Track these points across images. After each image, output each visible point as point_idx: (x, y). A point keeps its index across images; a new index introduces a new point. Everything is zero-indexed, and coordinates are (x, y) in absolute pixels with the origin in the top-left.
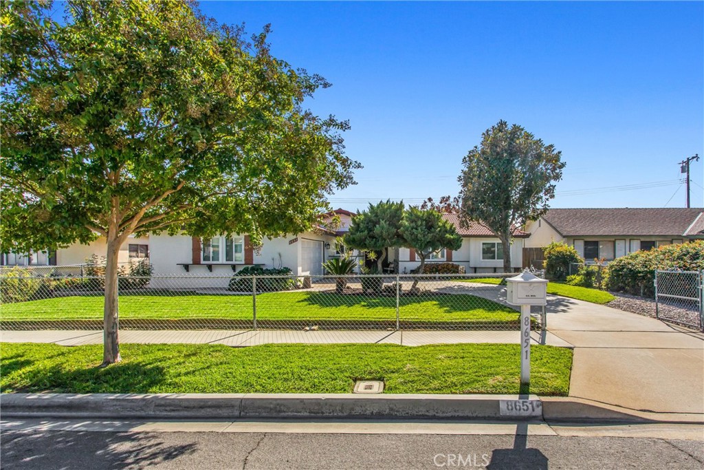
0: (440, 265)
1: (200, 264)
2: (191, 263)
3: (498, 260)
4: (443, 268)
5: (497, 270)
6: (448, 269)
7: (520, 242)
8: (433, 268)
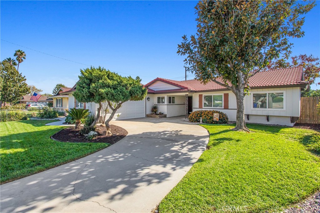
3: (269, 109)
4: (204, 114)
5: (270, 118)
6: (208, 115)
7: (298, 91)
8: (198, 114)
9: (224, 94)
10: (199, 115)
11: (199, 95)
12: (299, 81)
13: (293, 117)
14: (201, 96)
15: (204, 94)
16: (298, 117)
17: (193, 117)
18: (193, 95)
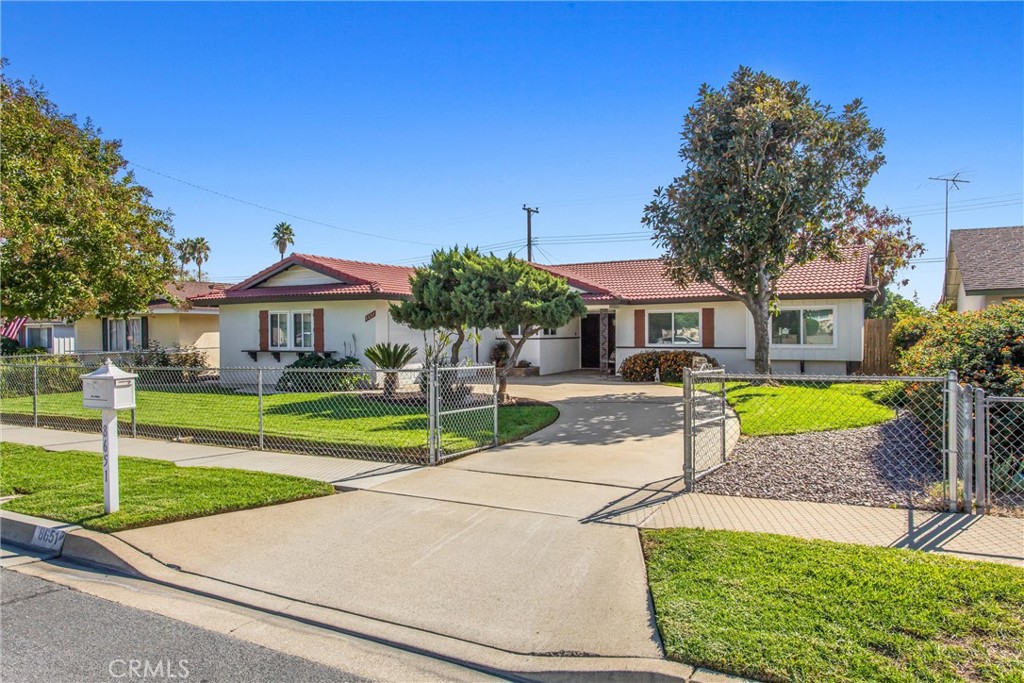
0: (680, 353)
1: (268, 351)
2: (259, 349)
3: (806, 346)
4: (667, 360)
5: (806, 366)
6: (675, 363)
7: (858, 305)
8: (649, 360)
9: (703, 309)
10: (651, 363)
11: (636, 311)
12: (861, 286)
13: (851, 362)
14: (639, 315)
15: (649, 310)
16: (860, 363)
17: (638, 369)
18: (617, 310)
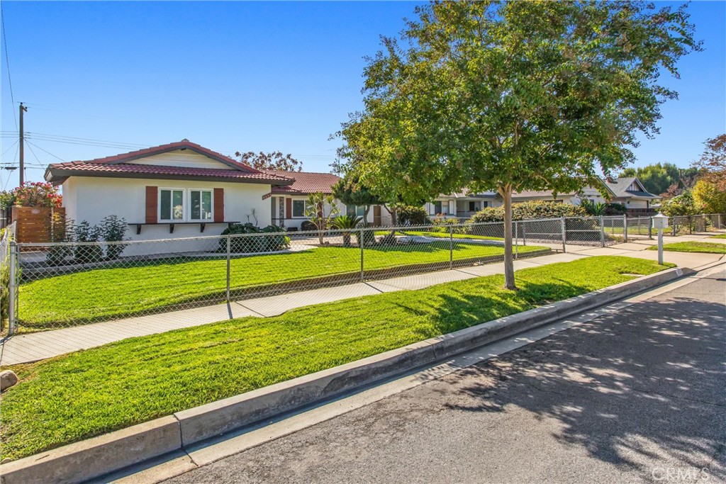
1: (157, 224)
2: (144, 222)
